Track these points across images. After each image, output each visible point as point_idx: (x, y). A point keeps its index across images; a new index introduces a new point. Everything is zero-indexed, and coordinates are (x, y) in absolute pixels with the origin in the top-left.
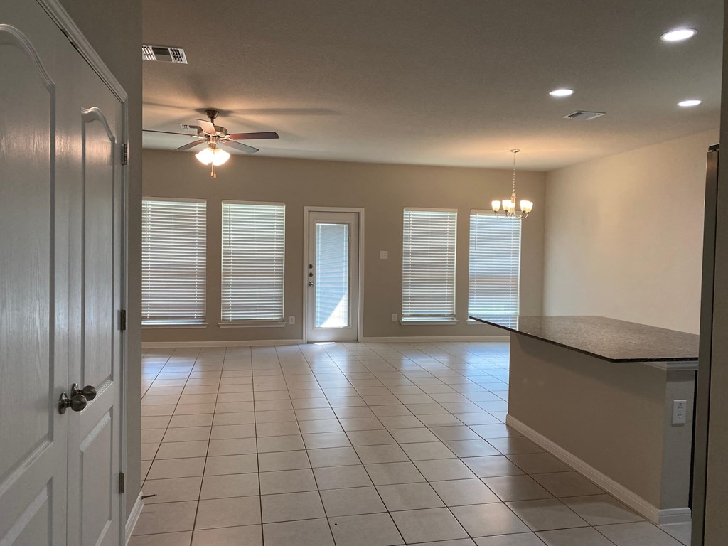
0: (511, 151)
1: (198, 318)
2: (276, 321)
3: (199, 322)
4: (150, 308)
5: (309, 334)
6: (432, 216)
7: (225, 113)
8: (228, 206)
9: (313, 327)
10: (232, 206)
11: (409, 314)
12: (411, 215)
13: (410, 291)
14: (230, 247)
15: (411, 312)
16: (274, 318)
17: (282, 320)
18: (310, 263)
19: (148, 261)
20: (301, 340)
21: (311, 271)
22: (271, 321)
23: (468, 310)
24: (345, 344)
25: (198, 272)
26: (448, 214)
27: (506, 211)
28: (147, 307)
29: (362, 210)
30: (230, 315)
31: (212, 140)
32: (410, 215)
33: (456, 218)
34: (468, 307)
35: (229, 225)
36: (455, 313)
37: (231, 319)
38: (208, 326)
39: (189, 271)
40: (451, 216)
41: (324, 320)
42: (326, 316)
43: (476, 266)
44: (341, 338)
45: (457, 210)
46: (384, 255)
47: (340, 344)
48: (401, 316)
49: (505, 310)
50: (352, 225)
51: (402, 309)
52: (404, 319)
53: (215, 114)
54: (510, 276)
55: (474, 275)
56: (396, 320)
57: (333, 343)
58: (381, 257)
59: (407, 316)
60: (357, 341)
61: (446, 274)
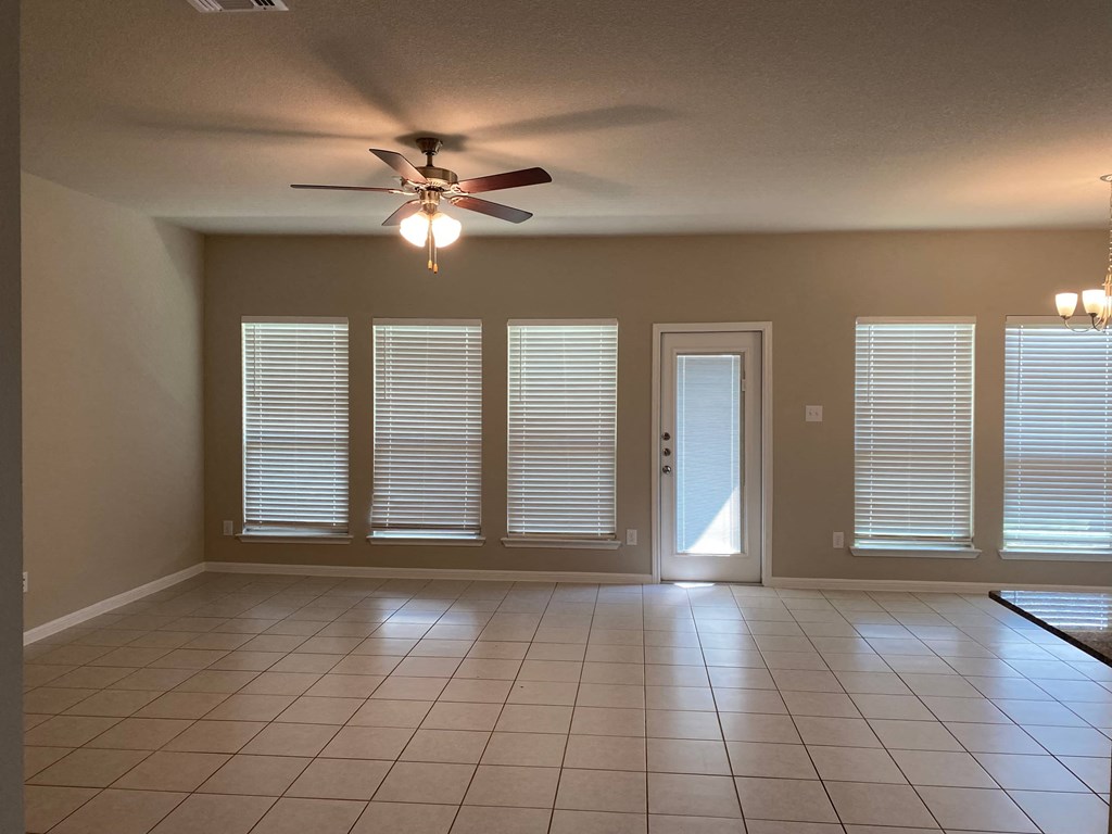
0: (1103, 178)
1: (469, 528)
2: (603, 538)
3: (470, 536)
4: (391, 508)
5: (664, 564)
6: (917, 332)
7: (455, 143)
8: (517, 329)
9: (673, 553)
10: (525, 329)
11: (870, 533)
12: (871, 334)
13: (870, 487)
14: (522, 403)
15: (874, 529)
16: (599, 532)
17: (614, 536)
18: (666, 431)
19: (388, 429)
20: (648, 576)
21: (666, 444)
22: (594, 537)
23: (1002, 529)
24: (735, 588)
25: (469, 447)
26: (955, 328)
27: (1093, 315)
28: (386, 508)
29: (767, 327)
30: (522, 525)
31: (428, 198)
32: (869, 332)
33: (973, 335)
34: (1002, 522)
35: (521, 363)
36: (972, 534)
37: (524, 530)
38: (485, 542)
39: (456, 445)
40: (962, 332)
41: (692, 540)
42: (697, 533)
43: (1022, 433)
44: (727, 576)
45: (975, 318)
46: (814, 413)
47: (725, 588)
48: (851, 537)
49: (1090, 530)
50: (748, 358)
51: (853, 523)
52: (859, 545)
53: (434, 145)
54: (1102, 457)
55: (1017, 455)
56: (841, 546)
57: (711, 584)
58: (809, 419)
59: (866, 538)
60: (760, 583)
61: (951, 453)
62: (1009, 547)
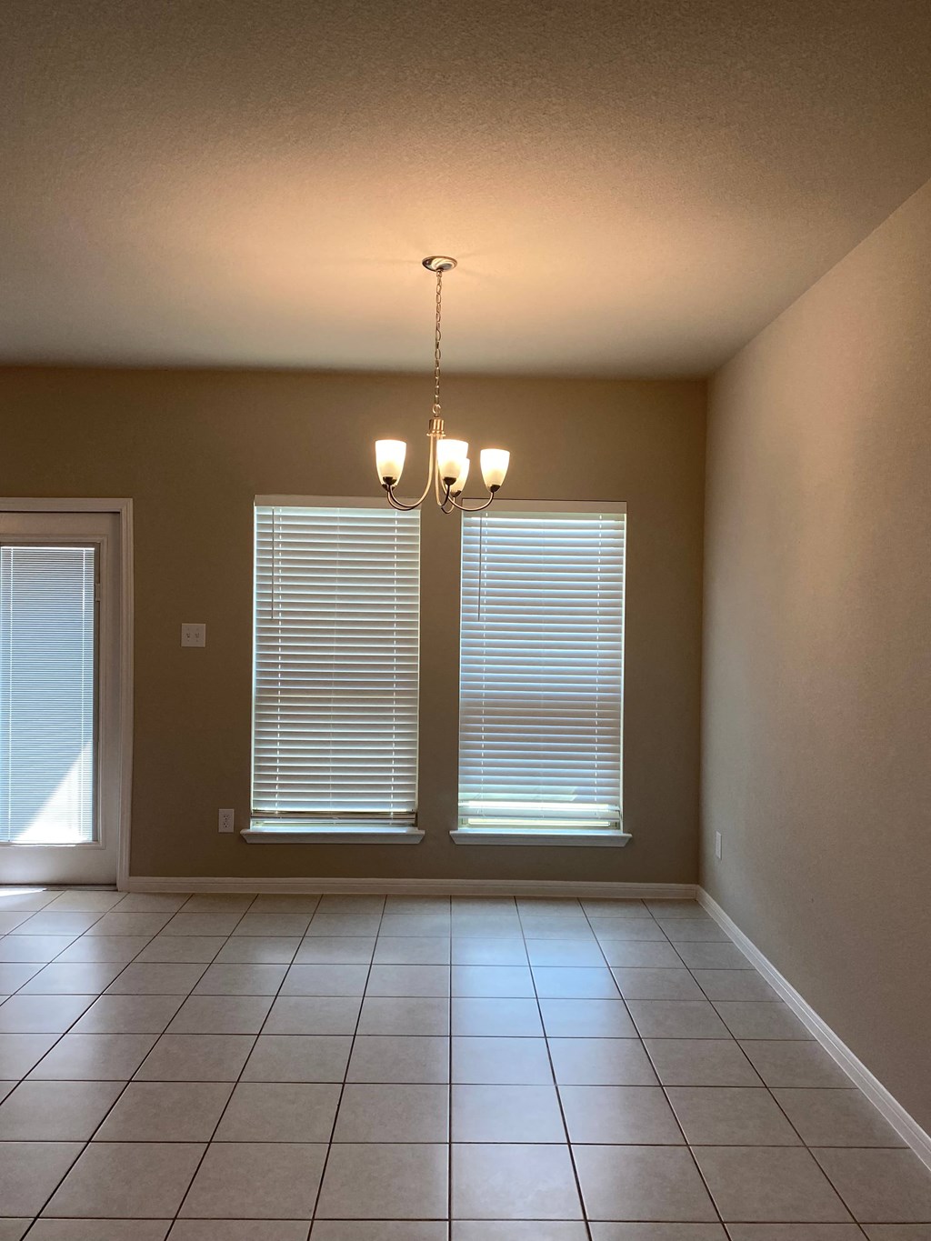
6: (342, 520)
11: (277, 809)
13: (276, 742)
15: (283, 802)
23: (457, 800)
26: (397, 515)
29: (126, 506)
33: (418, 527)
34: (457, 791)
36: (416, 808)
40: (406, 521)
41: (22, 822)
42: (29, 811)
46: (194, 635)
48: (245, 815)
49: (576, 801)
50: (104, 549)
51: (248, 793)
52: (257, 827)
54: (593, 699)
55: (479, 696)
56: (231, 829)
57: (39, 890)
58: (185, 643)
59: (270, 815)
60: (111, 886)
61: (390, 692)
62: (471, 826)
